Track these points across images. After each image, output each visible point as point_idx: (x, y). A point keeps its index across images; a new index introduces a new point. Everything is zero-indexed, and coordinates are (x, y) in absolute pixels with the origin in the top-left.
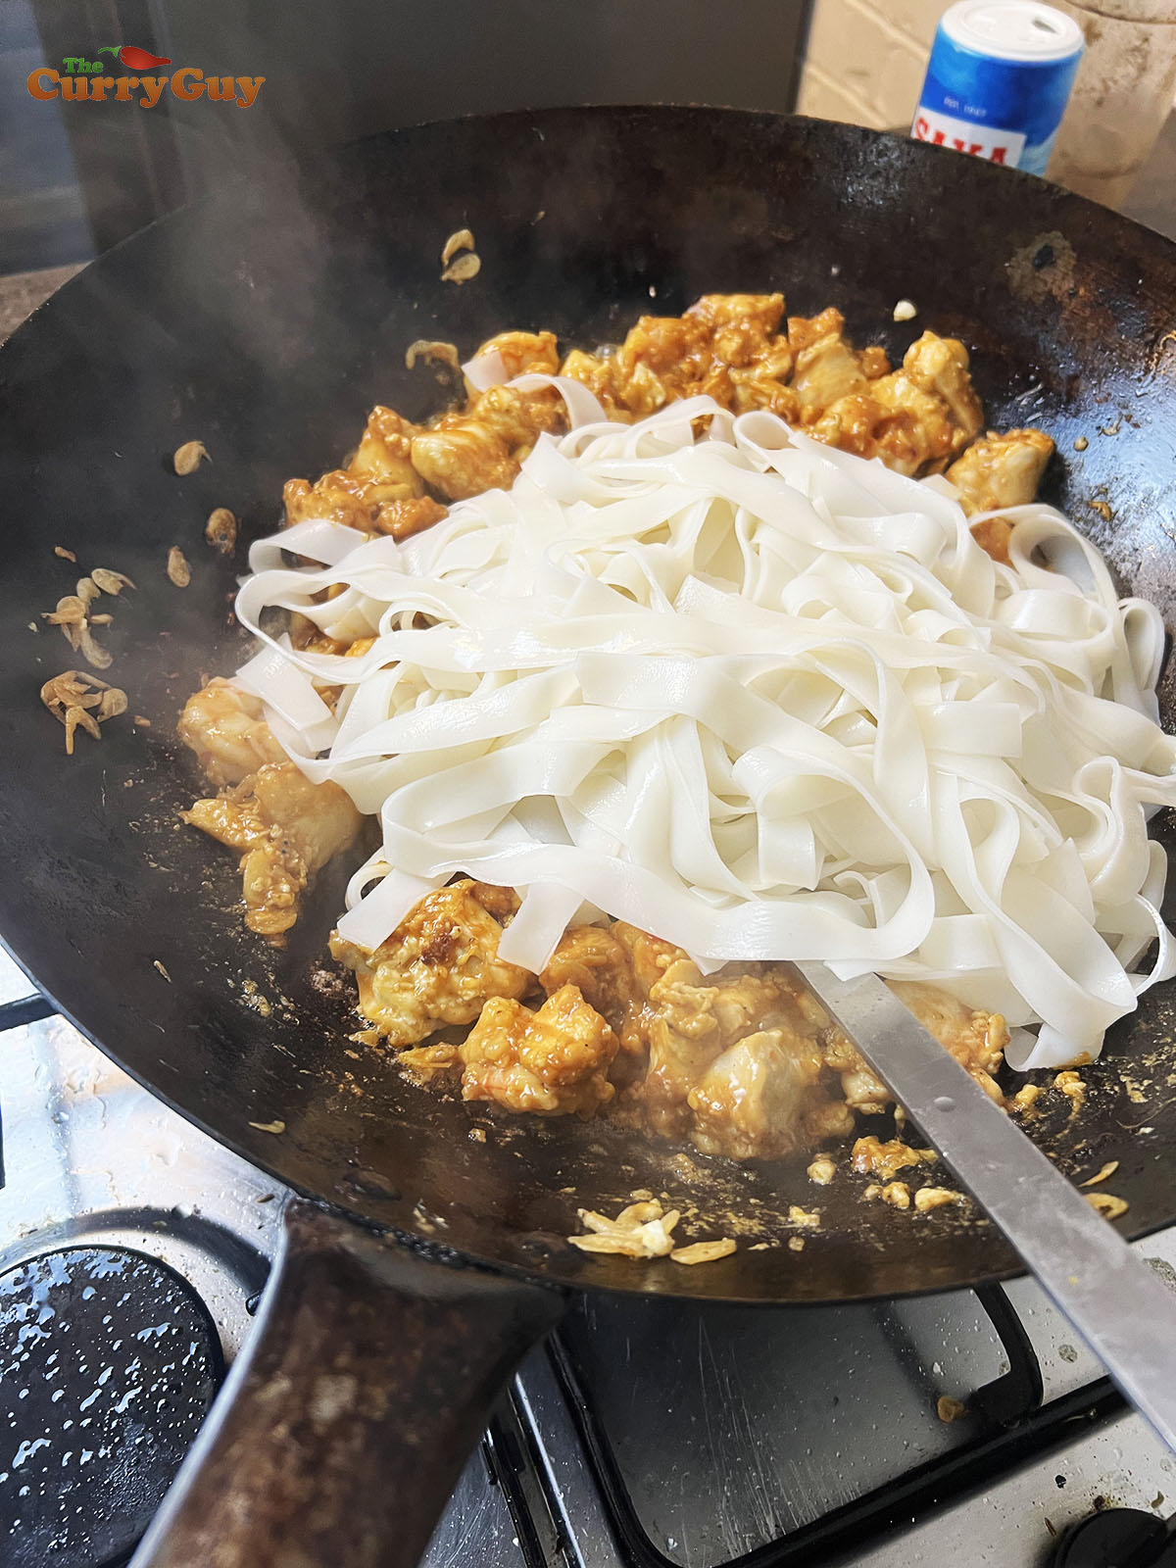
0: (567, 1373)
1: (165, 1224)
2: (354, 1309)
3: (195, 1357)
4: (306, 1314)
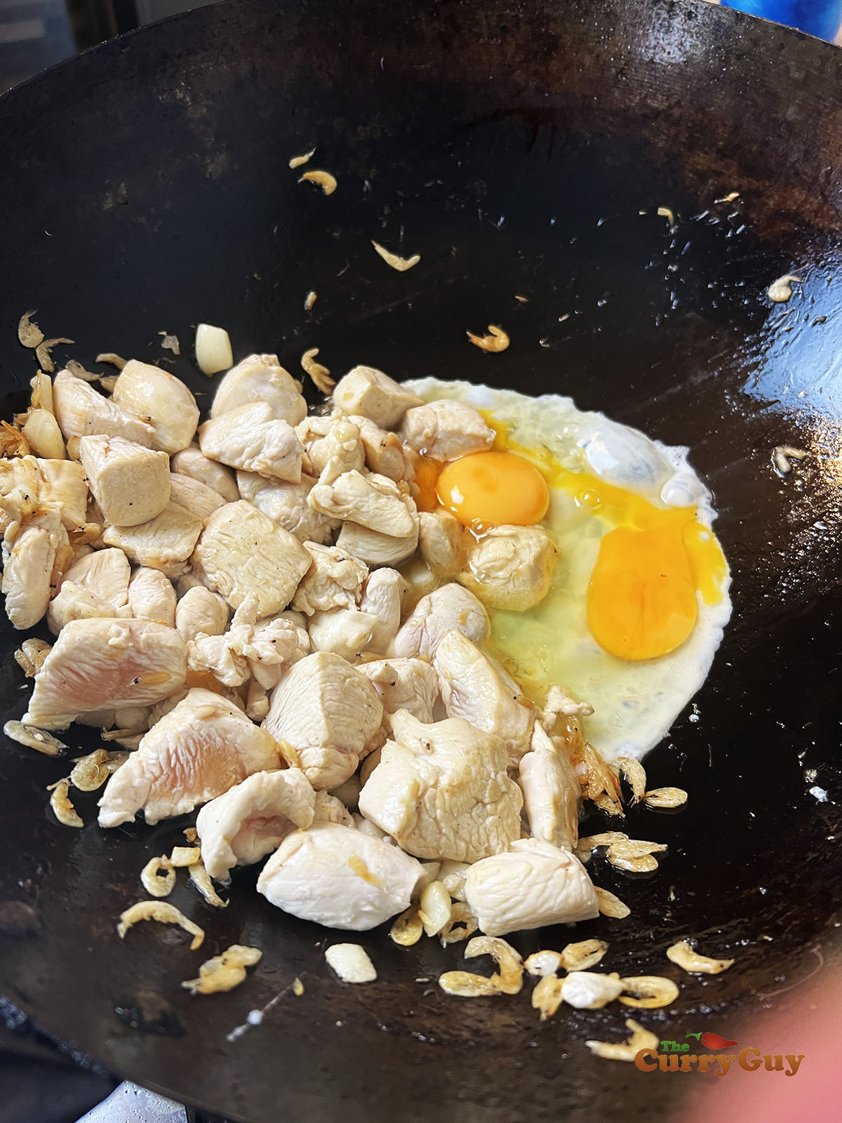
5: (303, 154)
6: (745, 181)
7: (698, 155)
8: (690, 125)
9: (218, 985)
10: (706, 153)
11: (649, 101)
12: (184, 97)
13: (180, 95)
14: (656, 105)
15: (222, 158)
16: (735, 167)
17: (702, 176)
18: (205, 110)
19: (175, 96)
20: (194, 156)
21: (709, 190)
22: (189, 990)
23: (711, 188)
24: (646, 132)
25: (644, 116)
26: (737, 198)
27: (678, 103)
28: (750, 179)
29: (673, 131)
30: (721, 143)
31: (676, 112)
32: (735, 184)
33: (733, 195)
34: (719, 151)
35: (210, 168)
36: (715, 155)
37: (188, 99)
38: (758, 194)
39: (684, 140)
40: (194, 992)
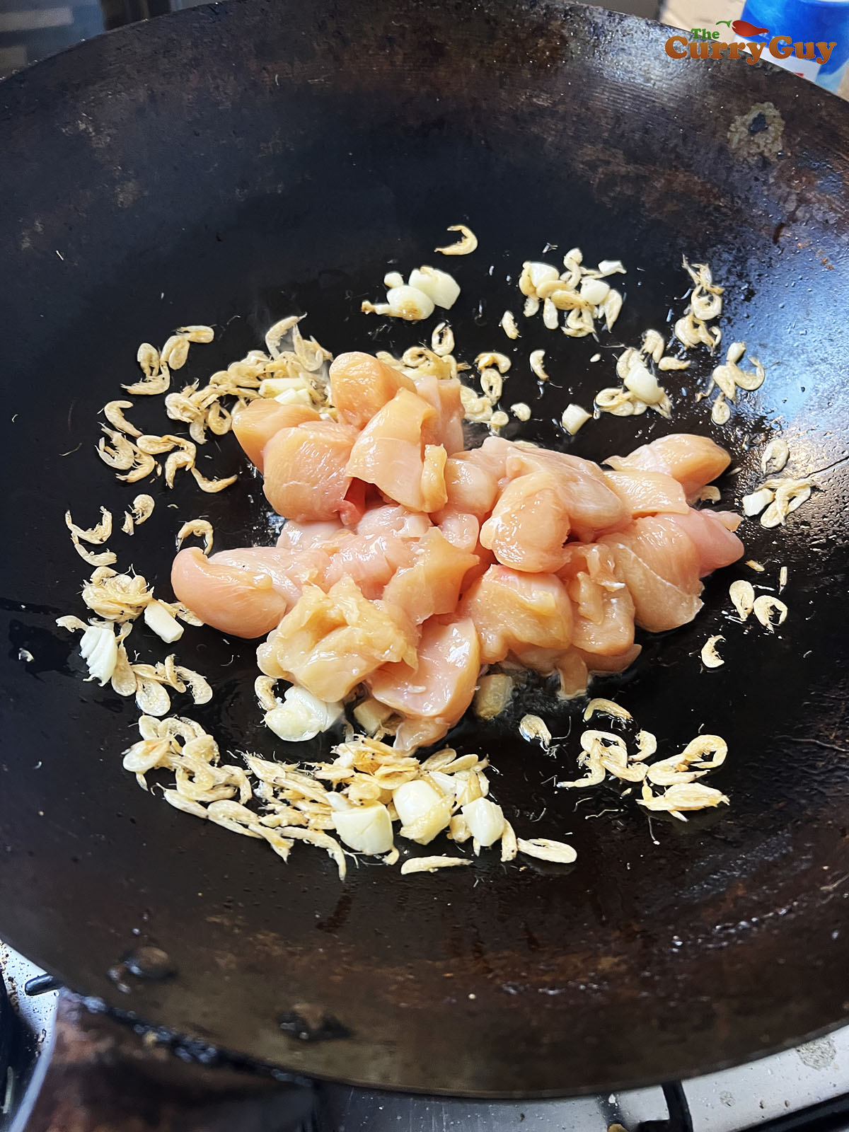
7: (586, 147)
8: (575, 119)
10: (593, 144)
11: (535, 100)
12: (87, 128)
13: (82, 126)
14: (541, 103)
15: (131, 185)
16: (620, 153)
17: (592, 166)
18: (108, 139)
19: (77, 128)
20: (104, 186)
21: (600, 179)
23: (602, 176)
24: (535, 130)
25: (531, 114)
27: (561, 100)
28: (637, 165)
29: (560, 126)
30: (606, 134)
31: (561, 108)
32: (623, 170)
34: (606, 142)
35: (121, 198)
36: (601, 145)
37: (91, 130)
38: (645, 179)
39: (572, 134)
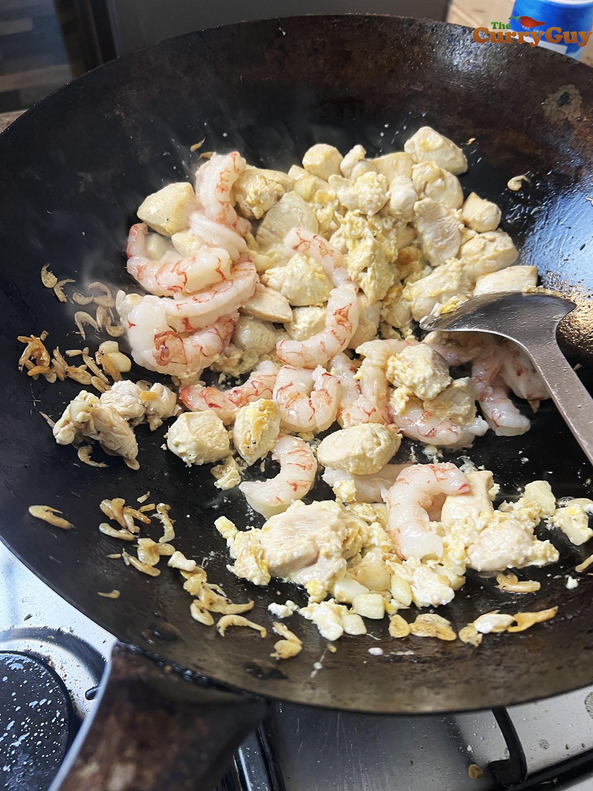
0: (263, 738)
1: (53, 638)
2: (140, 718)
3: (58, 719)
4: (112, 720)
5: (198, 143)
6: (477, 130)
7: (446, 118)
8: (439, 99)
9: (290, 653)
10: (452, 115)
11: (412, 87)
12: (120, 114)
13: (118, 113)
14: (416, 89)
15: (147, 150)
16: (470, 122)
17: (451, 130)
18: (134, 121)
19: (114, 114)
20: (130, 151)
22: (275, 658)
23: (458, 137)
24: (413, 107)
25: (409, 96)
26: (474, 141)
27: (430, 87)
28: (481, 129)
29: (429, 103)
30: (460, 108)
31: (430, 92)
32: (472, 132)
33: (472, 140)
34: (459, 113)
35: (141, 158)
36: (456, 116)
37: (123, 115)
38: (487, 137)
39: (437, 109)
40: (278, 658)
